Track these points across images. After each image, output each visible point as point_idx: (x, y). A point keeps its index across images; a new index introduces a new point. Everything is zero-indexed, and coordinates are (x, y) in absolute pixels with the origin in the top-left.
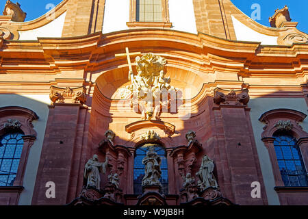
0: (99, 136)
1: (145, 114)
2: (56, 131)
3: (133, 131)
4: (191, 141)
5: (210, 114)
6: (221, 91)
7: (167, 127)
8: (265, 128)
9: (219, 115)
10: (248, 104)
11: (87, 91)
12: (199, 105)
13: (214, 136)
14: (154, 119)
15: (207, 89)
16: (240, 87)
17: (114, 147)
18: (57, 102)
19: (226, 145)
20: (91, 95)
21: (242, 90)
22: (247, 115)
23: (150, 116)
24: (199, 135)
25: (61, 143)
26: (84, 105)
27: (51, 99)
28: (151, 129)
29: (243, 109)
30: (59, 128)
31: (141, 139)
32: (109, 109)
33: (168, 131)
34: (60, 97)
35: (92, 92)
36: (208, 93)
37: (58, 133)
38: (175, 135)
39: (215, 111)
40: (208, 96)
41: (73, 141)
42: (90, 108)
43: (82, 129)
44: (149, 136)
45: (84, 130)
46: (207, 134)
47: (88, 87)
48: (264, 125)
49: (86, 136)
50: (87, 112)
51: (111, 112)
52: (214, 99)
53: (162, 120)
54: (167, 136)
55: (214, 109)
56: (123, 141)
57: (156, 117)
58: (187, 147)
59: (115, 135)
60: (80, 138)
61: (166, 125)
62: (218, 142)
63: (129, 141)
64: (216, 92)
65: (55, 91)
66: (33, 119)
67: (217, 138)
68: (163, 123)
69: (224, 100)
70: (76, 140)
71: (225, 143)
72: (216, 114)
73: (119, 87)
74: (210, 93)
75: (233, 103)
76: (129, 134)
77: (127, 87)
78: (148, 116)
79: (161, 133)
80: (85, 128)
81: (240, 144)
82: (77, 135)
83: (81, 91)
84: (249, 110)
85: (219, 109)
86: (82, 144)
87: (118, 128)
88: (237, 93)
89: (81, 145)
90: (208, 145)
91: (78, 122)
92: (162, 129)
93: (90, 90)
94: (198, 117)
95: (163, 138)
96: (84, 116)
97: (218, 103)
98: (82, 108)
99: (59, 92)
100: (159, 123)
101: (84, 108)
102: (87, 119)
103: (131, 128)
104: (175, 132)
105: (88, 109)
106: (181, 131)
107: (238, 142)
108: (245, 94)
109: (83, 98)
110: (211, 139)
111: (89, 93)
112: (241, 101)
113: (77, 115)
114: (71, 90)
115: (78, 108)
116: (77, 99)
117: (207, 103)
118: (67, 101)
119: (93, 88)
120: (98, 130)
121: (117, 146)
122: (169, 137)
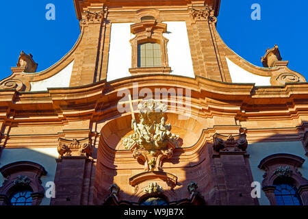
0: (105, 191)
1: (148, 165)
2: (63, 186)
3: (137, 184)
4: (193, 193)
5: (211, 162)
6: (220, 137)
7: (169, 178)
8: (264, 176)
9: (219, 163)
10: (247, 150)
11: (93, 142)
12: (199, 153)
13: (215, 187)
14: (156, 170)
15: (206, 135)
17: (119, 203)
18: (64, 155)
19: (228, 196)
20: (97, 146)
21: (241, 135)
22: (246, 162)
23: (153, 167)
24: (201, 186)
25: (68, 200)
26: (90, 158)
27: (59, 152)
28: (154, 182)
29: (242, 156)
30: (66, 183)
31: (144, 193)
32: (114, 160)
33: (170, 183)
34: (67, 150)
35: (97, 143)
36: (207, 139)
37: (64, 189)
38: (177, 187)
39: (215, 159)
40: (207, 143)
41: (79, 197)
42: (95, 160)
43: (88, 183)
44: (152, 189)
45: (90, 185)
46: (208, 185)
47: (93, 138)
48: (263, 173)
49: (92, 192)
50: (92, 165)
51: (115, 163)
52: (214, 146)
53: (165, 171)
54: (170, 188)
56: (127, 195)
57: (159, 168)
58: (190, 200)
59: (119, 189)
60: (85, 194)
61: (169, 176)
62: (220, 193)
63: (133, 196)
64: (215, 138)
65: (63, 143)
66: (42, 174)
67: (218, 189)
68: (165, 174)
69: (223, 147)
70: (82, 196)
71: (226, 194)
72: (215, 163)
73: (123, 136)
74: (209, 139)
75: (232, 150)
76: (133, 188)
77: (130, 136)
78: (150, 167)
79: (164, 186)
80: (90, 182)
81: (241, 195)
82: (83, 190)
83: (87, 142)
84: (248, 156)
85: (219, 156)
86: (88, 201)
87: (122, 181)
88: (235, 138)
90: (210, 198)
91: (85, 177)
92: (164, 181)
93: (95, 141)
94: (199, 166)
95: (166, 191)
96: (90, 170)
97: (218, 151)
98: (88, 161)
99: (67, 144)
100: (161, 174)
101: (90, 160)
102: (93, 172)
103: (135, 181)
104: (177, 184)
105: (93, 162)
106: (183, 183)
107: (239, 193)
108: (243, 139)
109: (89, 150)
110: (212, 190)
111: (95, 144)
112: (240, 147)
113: (83, 168)
114: (78, 141)
115: (84, 160)
116: (83, 151)
117: (207, 151)
118: (74, 154)
119: (98, 139)
120: (103, 185)
121: (122, 201)
122: (172, 189)
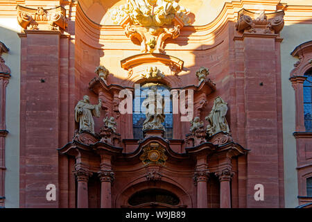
0: (89, 74)
1: (146, 45)
2: (33, 66)
3: (131, 67)
4: (202, 80)
5: (230, 45)
6: (247, 14)
7: (173, 62)
8: (296, 65)
9: (241, 47)
10: (281, 32)
11: (67, 12)
12: (216, 33)
13: (231, 74)
14: (157, 51)
15: (229, 11)
16: (274, 8)
17: (108, 87)
18: (29, 28)
19: (245, 85)
20: (73, 19)
21: (277, 13)
22: (277, 48)
23: (152, 47)
24: (212, 73)
25: (43, 81)
26: (65, 33)
27: (22, 24)
28: (154, 65)
29: (273, 40)
30: (37, 63)
31: (140, 77)
32: (99, 38)
33: (174, 67)
34: (31, 21)
35: (74, 14)
36: (229, 16)
37: (36, 69)
38: (183, 73)
39: (237, 41)
40: (229, 22)
41: (57, 79)
42: (73, 37)
43: (67, 64)
44: (151, 74)
45: (69, 66)
46: (223, 72)
47: (67, 7)
48: (296, 60)
49: (73, 74)
50: (69, 42)
51: (101, 42)
52: (237, 26)
53: (168, 53)
54: (173, 73)
55: (235, 39)
56: (118, 79)
57: (160, 50)
58: (198, 88)
59: (108, 72)
60: (65, 76)
61: (172, 59)
62: (235, 81)
63: (125, 80)
64: (241, 16)
65: (25, 12)
66: (3, 51)
67: (235, 76)
68: (168, 57)
69: (250, 27)
70: (60, 78)
71: (243, 83)
72: (236, 47)
73: (110, 7)
74: (232, 16)
75: (261, 31)
76: (126, 71)
77: (121, 8)
78: (149, 48)
79: (166, 71)
80: (69, 63)
81: (262, 84)
82: (61, 71)
83: (59, 12)
84: (281, 40)
85: (242, 39)
86: (69, 84)
87: (111, 63)
88: (269, 17)
89: (67, 85)
90: (223, 85)
91: (61, 56)
92: (166, 65)
93: (70, 12)
94: (214, 49)
95: (168, 76)
96: (67, 48)
97: (242, 31)
98: (63, 37)
99: (30, 14)
100: (163, 57)
101: (65, 37)
102: (71, 51)
103: (128, 64)
104: (183, 69)
105: (70, 39)
106: (191, 68)
107: (260, 82)
108: (279, 18)
109: (62, 23)
110: (227, 78)
111: (70, 16)
112: (273, 28)
113: (58, 46)
114: (45, 11)
115: (58, 36)
116: (54, 24)
117: (226, 31)
118: (41, 27)
119: (74, 9)
120: (87, 66)
121: (112, 85)
122: (176, 75)
